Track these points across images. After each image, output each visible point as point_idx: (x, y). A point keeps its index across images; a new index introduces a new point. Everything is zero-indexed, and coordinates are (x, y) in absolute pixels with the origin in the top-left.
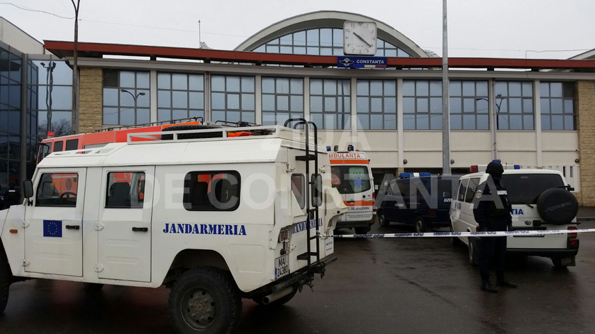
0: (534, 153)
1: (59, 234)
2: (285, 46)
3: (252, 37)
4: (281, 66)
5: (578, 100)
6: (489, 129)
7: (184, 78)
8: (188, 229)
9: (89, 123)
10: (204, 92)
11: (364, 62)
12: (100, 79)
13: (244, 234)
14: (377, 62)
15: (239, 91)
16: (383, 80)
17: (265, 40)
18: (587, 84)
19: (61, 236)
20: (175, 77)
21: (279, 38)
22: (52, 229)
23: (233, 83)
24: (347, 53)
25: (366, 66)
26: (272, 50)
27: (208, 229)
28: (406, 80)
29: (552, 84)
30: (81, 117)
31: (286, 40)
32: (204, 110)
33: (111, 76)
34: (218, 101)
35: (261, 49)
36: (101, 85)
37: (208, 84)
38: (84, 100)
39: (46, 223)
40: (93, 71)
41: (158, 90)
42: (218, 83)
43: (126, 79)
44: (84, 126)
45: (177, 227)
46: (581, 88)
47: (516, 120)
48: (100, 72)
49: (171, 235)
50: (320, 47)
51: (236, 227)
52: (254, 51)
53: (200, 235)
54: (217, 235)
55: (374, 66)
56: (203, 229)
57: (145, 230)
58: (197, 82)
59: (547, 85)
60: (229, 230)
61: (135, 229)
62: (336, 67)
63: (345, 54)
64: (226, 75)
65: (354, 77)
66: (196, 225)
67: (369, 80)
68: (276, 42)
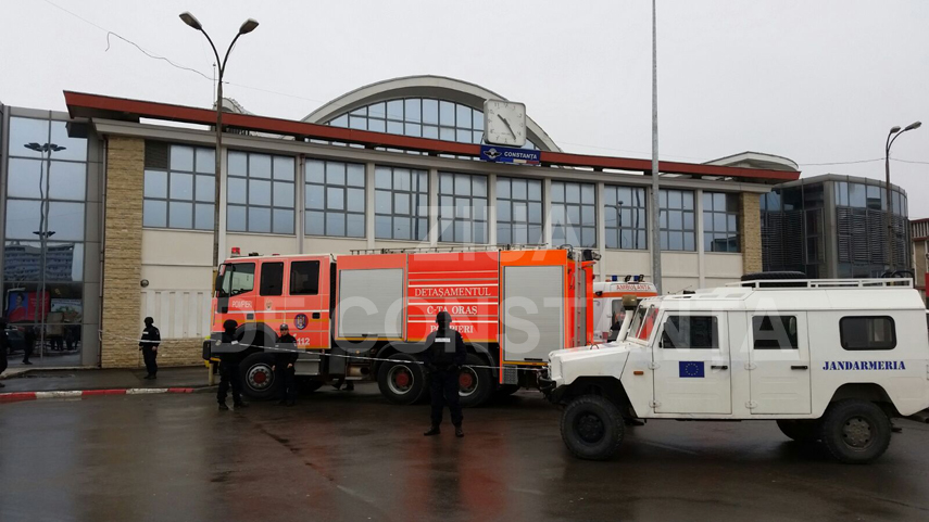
0: (695, 281)
1: (701, 374)
2: (374, 121)
3: (330, 103)
4: (389, 150)
5: (743, 216)
6: (647, 249)
7: (266, 160)
8: (849, 366)
9: (122, 223)
10: (295, 182)
11: (514, 155)
12: (142, 156)
13: (904, 368)
14: (528, 156)
15: (343, 184)
16: (528, 179)
17: (347, 111)
18: (752, 197)
19: (703, 376)
20: (254, 159)
21: (367, 106)
22: (691, 370)
23: (336, 172)
24: (491, 141)
25: (515, 160)
26: (358, 124)
27: (868, 365)
28: (555, 181)
29: (715, 195)
30: (109, 212)
31: (377, 110)
32: (294, 209)
33: (157, 152)
34: (314, 196)
35: (341, 122)
36: (142, 164)
37: (299, 170)
38: (114, 186)
39: (682, 364)
40: (129, 143)
41: (228, 176)
42: (314, 170)
43: (179, 157)
44: (113, 228)
45: (837, 365)
46: (747, 201)
47: (676, 237)
48: (142, 145)
49: (831, 372)
50: (422, 124)
51: (895, 363)
52: (333, 123)
53: (860, 371)
54: (877, 371)
55: (525, 161)
56: (864, 365)
57: (804, 368)
58: (285, 168)
59: (709, 195)
60: (888, 365)
61: (793, 368)
62: (478, 159)
63: (487, 142)
64: (325, 160)
65: (493, 173)
66: (856, 363)
67: (511, 178)
68: (362, 112)
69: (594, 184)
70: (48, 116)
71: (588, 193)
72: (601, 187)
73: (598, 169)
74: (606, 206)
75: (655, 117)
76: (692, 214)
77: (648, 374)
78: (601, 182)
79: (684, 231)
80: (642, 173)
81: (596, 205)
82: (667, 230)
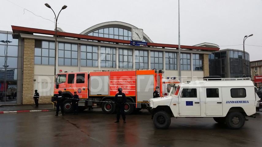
2: (100, 34)
3: (88, 29)
4: (105, 42)
5: (204, 60)
7: (70, 45)
8: (233, 102)
9: (28, 63)
10: (78, 51)
11: (140, 43)
12: (34, 44)
13: (248, 103)
14: (144, 44)
15: (92, 52)
16: (144, 50)
17: (93, 31)
18: (206, 55)
19: (193, 105)
20: (66, 45)
21: (98, 30)
22: (189, 103)
23: (89, 49)
24: (133, 40)
25: (140, 45)
26: (96, 35)
27: (239, 102)
29: (196, 55)
30: (25, 60)
31: (101, 31)
32: (78, 59)
33: (38, 43)
34: (83, 55)
35: (91, 34)
36: (34, 46)
37: (79, 48)
38: (26, 53)
39: (187, 102)
40: (30, 40)
41: (59, 50)
42: (83, 48)
43: (45, 44)
44: (26, 64)
45: (230, 102)
46: (205, 56)
47: (185, 67)
48: (34, 41)
49: (228, 104)
51: (246, 101)
52: (89, 35)
53: (236, 103)
54: (241, 103)
56: (237, 102)
57: (221, 103)
58: (75, 47)
60: (244, 102)
61: (218, 103)
64: (86, 45)
65: (134, 49)
66: (235, 101)
67: (139, 50)
69: (162, 52)
70: (7, 33)
71: (161, 54)
72: (164, 52)
73: (163, 47)
74: (166, 58)
75: (179, 33)
76: (190, 60)
77: (177, 105)
78: (164, 51)
79: (187, 65)
80: (176, 49)
81: (163, 58)
82: (183, 64)
